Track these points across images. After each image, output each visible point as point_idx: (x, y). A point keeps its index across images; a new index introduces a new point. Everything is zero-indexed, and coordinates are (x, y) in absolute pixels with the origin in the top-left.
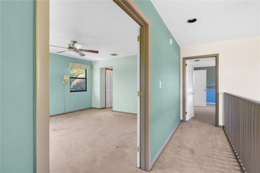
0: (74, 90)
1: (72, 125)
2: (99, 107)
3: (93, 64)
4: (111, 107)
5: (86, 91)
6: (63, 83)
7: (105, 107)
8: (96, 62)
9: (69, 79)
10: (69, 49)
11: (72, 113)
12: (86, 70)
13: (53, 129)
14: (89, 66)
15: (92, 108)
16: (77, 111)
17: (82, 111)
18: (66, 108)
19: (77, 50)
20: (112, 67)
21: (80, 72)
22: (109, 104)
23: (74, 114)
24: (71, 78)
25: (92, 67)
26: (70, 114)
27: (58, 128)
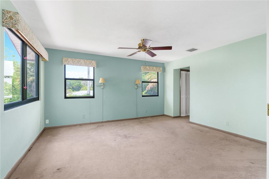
0: (147, 94)
1: (142, 134)
2: (173, 116)
3: (165, 65)
4: (188, 117)
5: (158, 96)
6: (136, 88)
7: (179, 115)
8: (168, 63)
9: (141, 83)
10: (139, 50)
11: (144, 119)
12: (158, 73)
13: (124, 135)
14: (161, 69)
15: (164, 115)
16: (149, 117)
17: (154, 118)
18: (138, 113)
19: (147, 50)
20: (189, 67)
21: (153, 77)
22: (184, 113)
23: (146, 120)
24: (143, 82)
25: (164, 70)
26: (142, 119)
27: (128, 134)
